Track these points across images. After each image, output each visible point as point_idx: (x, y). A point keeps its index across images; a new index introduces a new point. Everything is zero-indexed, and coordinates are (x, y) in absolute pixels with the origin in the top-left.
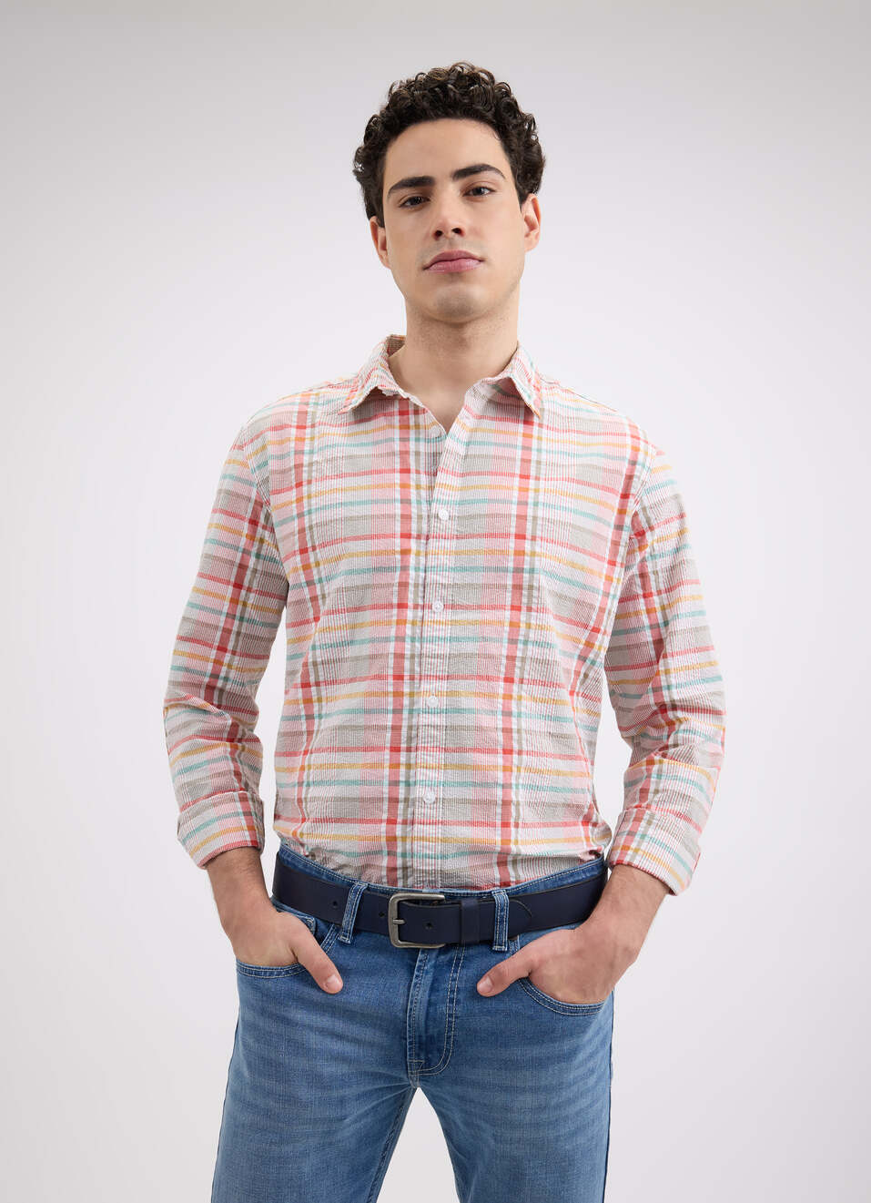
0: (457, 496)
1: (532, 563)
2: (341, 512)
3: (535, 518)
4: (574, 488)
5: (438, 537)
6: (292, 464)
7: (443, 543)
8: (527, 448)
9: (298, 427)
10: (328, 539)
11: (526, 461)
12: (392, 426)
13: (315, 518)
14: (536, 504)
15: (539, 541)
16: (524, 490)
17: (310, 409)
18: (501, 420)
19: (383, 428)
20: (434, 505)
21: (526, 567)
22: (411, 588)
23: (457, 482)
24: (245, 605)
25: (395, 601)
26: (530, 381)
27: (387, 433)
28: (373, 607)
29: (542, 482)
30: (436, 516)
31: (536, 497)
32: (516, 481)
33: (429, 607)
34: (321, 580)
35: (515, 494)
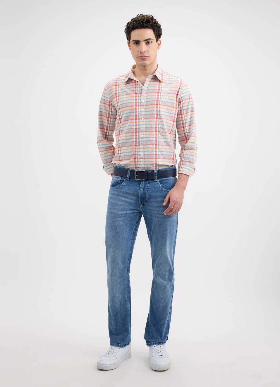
0: (146, 98)
1: (159, 110)
2: (124, 102)
3: (160, 101)
4: (168, 94)
5: (142, 106)
6: (115, 93)
7: (143, 107)
8: (159, 87)
9: (116, 86)
10: (122, 107)
11: (159, 90)
12: (133, 85)
13: (120, 103)
14: (160, 98)
15: (161, 105)
16: (158, 95)
17: (118, 82)
18: (154, 82)
19: (132, 85)
20: (141, 100)
21: (158, 110)
22: (138, 116)
23: (145, 95)
24: (110, 121)
25: (135, 118)
26: (160, 74)
27: (132, 86)
28: (131, 119)
29: (162, 94)
30: (142, 102)
31: (160, 97)
32: (157, 94)
33: (141, 119)
34: (121, 115)
35: (156, 96)
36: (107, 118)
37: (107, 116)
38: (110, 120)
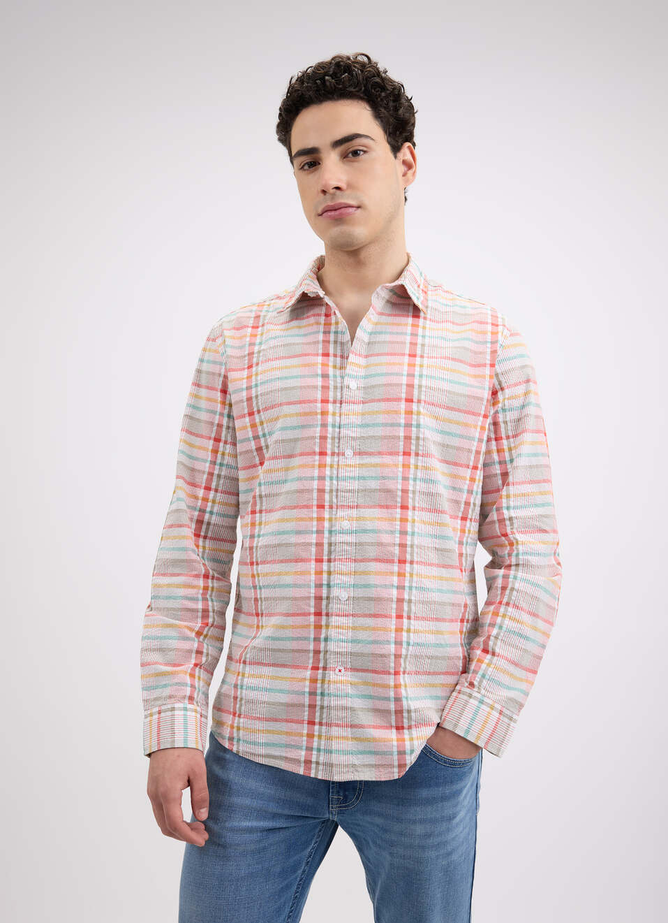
0: (362, 372)
1: (418, 420)
2: (279, 384)
3: (420, 386)
4: (450, 364)
5: (349, 402)
6: (247, 352)
7: (352, 406)
8: (414, 335)
9: (253, 327)
10: (269, 404)
11: (413, 344)
12: (318, 323)
13: (260, 390)
14: (421, 376)
15: (423, 404)
16: (412, 365)
18: (395, 315)
19: (312, 325)
20: (346, 378)
21: (414, 423)
22: (329, 441)
23: (362, 361)
24: (223, 454)
25: (317, 450)
26: (419, 286)
27: (315, 328)
28: (302, 454)
29: (425, 359)
30: (348, 387)
31: (421, 371)
32: (406, 359)
33: (343, 454)
34: (264, 435)
35: (406, 368)
36: (212, 442)
37: (213, 436)
38: (221, 449)
